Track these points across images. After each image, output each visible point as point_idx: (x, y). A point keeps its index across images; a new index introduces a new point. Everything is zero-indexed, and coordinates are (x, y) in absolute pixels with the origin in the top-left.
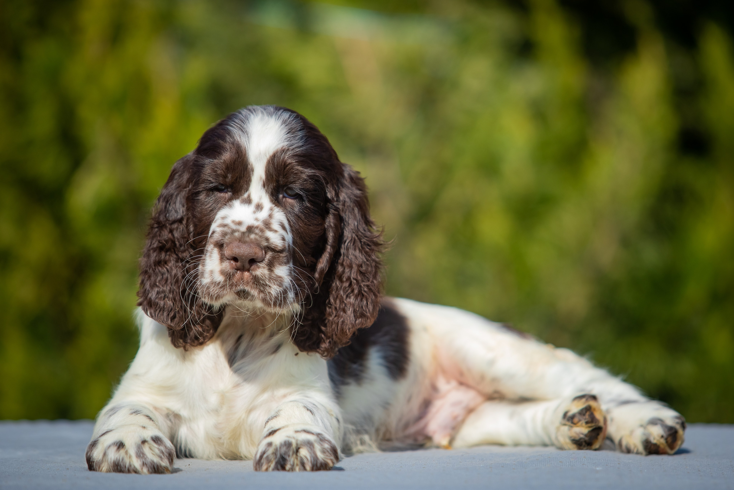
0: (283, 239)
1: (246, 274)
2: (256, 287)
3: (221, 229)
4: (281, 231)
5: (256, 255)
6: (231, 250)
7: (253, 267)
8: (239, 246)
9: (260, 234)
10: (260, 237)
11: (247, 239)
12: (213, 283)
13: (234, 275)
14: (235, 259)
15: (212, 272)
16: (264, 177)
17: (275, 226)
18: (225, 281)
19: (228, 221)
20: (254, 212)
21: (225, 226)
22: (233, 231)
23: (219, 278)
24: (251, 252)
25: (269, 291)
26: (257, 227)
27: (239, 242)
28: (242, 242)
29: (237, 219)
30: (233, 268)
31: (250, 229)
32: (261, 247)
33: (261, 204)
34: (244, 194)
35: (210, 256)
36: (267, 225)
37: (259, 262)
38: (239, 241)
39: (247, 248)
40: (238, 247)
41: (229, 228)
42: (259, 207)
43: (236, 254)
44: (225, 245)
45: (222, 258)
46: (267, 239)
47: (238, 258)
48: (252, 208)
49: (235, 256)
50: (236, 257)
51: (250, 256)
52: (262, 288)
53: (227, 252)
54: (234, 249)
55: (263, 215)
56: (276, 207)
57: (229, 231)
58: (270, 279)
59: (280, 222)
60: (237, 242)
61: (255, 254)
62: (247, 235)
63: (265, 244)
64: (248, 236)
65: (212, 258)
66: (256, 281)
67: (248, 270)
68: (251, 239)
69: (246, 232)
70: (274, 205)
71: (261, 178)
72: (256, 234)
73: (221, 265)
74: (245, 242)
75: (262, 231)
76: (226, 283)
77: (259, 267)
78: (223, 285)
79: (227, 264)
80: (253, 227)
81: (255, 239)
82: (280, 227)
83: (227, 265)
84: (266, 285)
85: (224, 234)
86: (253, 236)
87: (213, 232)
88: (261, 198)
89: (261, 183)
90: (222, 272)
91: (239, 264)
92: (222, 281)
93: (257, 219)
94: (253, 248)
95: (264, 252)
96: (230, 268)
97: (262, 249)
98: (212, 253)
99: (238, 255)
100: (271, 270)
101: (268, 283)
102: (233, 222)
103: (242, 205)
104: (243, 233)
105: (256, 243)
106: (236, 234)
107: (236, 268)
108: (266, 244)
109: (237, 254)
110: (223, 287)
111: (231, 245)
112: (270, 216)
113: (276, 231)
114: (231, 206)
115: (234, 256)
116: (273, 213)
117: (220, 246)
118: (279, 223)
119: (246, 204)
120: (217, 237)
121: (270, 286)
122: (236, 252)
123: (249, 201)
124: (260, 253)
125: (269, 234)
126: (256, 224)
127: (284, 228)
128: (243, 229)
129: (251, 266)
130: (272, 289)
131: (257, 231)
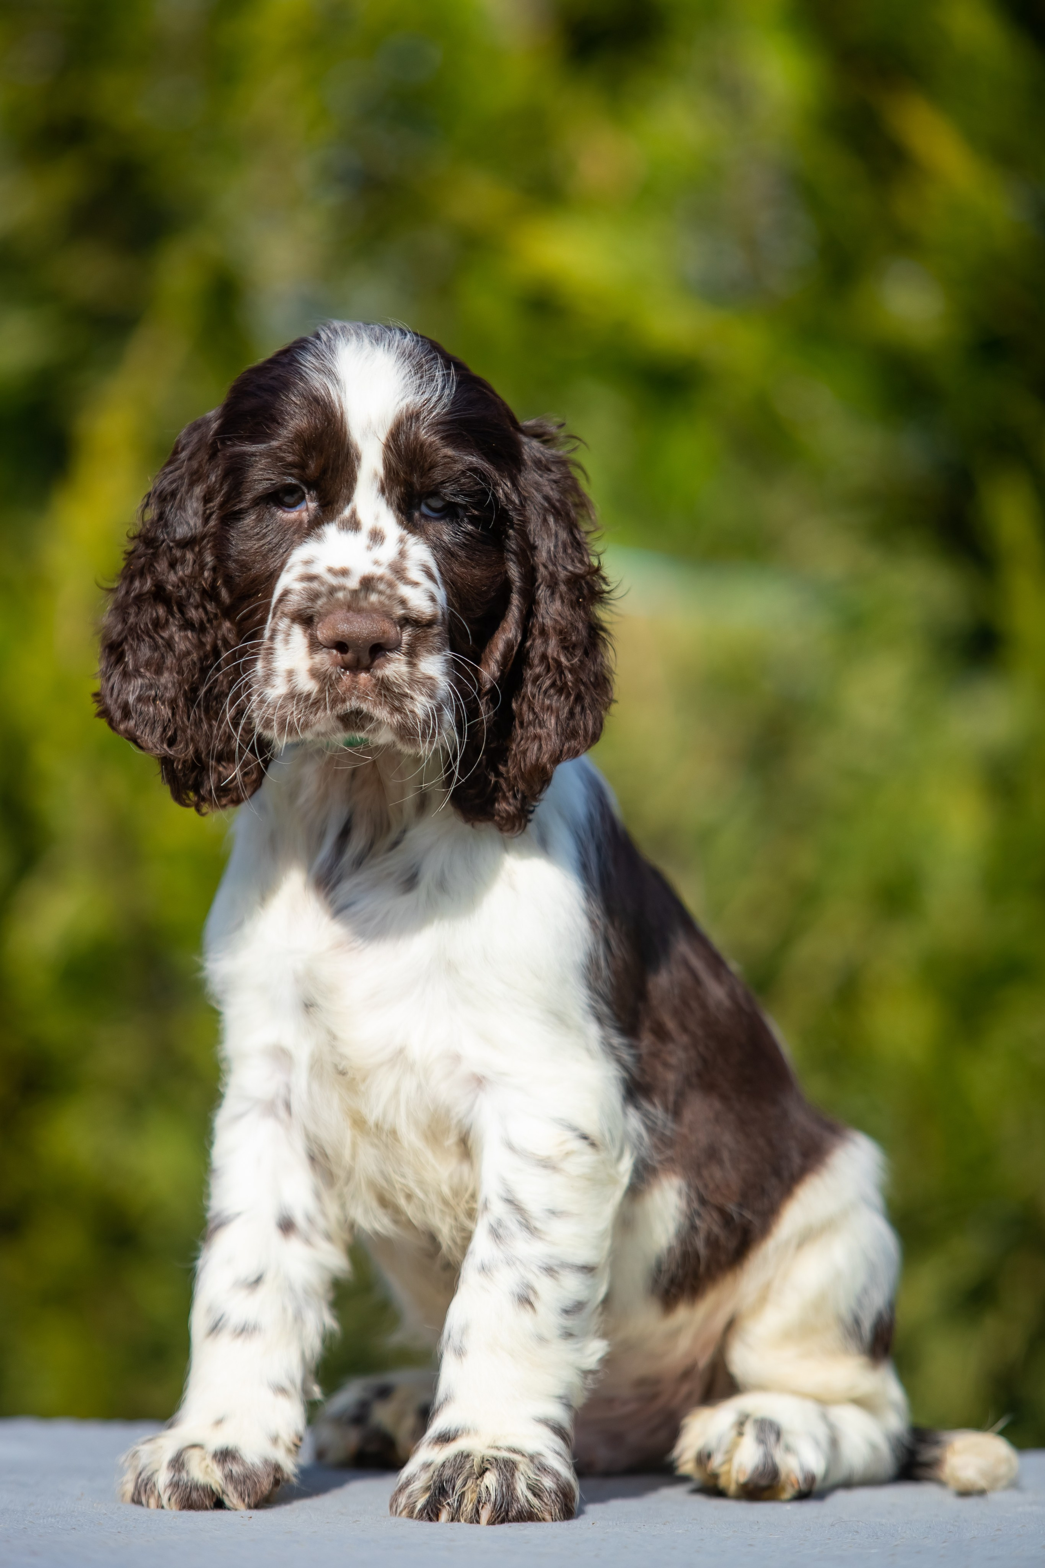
0: (433, 599)
1: (363, 676)
2: (385, 701)
3: (305, 585)
4: (428, 584)
5: (386, 636)
6: (334, 628)
7: (376, 662)
8: (348, 619)
9: (388, 591)
10: (390, 597)
11: (364, 604)
12: (293, 697)
13: (339, 679)
14: (341, 646)
15: (290, 674)
16: (381, 471)
17: (415, 574)
18: (321, 691)
19: (319, 569)
20: (369, 548)
21: (311, 578)
22: (333, 590)
23: (308, 685)
24: (375, 629)
25: (411, 707)
26: (381, 579)
27: (348, 611)
28: (354, 611)
29: (337, 565)
30: (335, 664)
31: (368, 583)
32: (392, 619)
33: (380, 531)
34: (343, 509)
35: (286, 642)
36: (398, 571)
37: (390, 650)
38: (346, 608)
39: (366, 623)
40: (348, 621)
41: (323, 583)
42: (376, 536)
43: (344, 636)
44: (316, 619)
45: (314, 645)
46: (403, 602)
47: (347, 643)
48: (363, 538)
49: (341, 640)
50: (344, 641)
51: (373, 637)
52: (397, 703)
53: (323, 633)
54: (339, 626)
55: (388, 552)
56: (409, 536)
57: (323, 589)
58: (413, 682)
59: (422, 565)
60: (345, 611)
61: (384, 632)
62: (362, 595)
63: (399, 612)
64: (366, 598)
65: (291, 646)
66: (385, 688)
67: (367, 669)
68: (372, 604)
69: (360, 590)
70: (405, 532)
71: (376, 475)
72: (381, 593)
73: (312, 658)
74: (359, 611)
75: (391, 585)
76: (323, 695)
77: (389, 661)
78: (316, 700)
79: (325, 655)
80: (373, 578)
81: (380, 603)
82: (424, 574)
83: (325, 659)
84: (406, 695)
85: (314, 596)
86: (374, 598)
87: (286, 593)
88: (377, 518)
89: (377, 485)
90: (315, 673)
91: (349, 656)
92: (315, 691)
93: (376, 563)
94: (378, 622)
95: (398, 628)
96: (331, 665)
97: (395, 622)
98: (290, 634)
99: (349, 637)
100: (412, 664)
101: (408, 692)
102: (330, 570)
103: (343, 534)
104: (355, 593)
105: (383, 611)
106: (340, 595)
107: (342, 664)
108: (403, 612)
109: (347, 635)
110: (316, 702)
111: (331, 617)
112: (402, 554)
113: (416, 584)
114: (319, 538)
115: (339, 639)
116: (407, 547)
117: (306, 619)
118: (421, 568)
119: (350, 531)
120: (295, 601)
121: (412, 698)
122: (343, 632)
123: (354, 525)
124: (392, 631)
125: (405, 591)
126: (379, 571)
127: (430, 576)
128: (353, 583)
129: (373, 661)
130: (417, 703)
131: (382, 587)
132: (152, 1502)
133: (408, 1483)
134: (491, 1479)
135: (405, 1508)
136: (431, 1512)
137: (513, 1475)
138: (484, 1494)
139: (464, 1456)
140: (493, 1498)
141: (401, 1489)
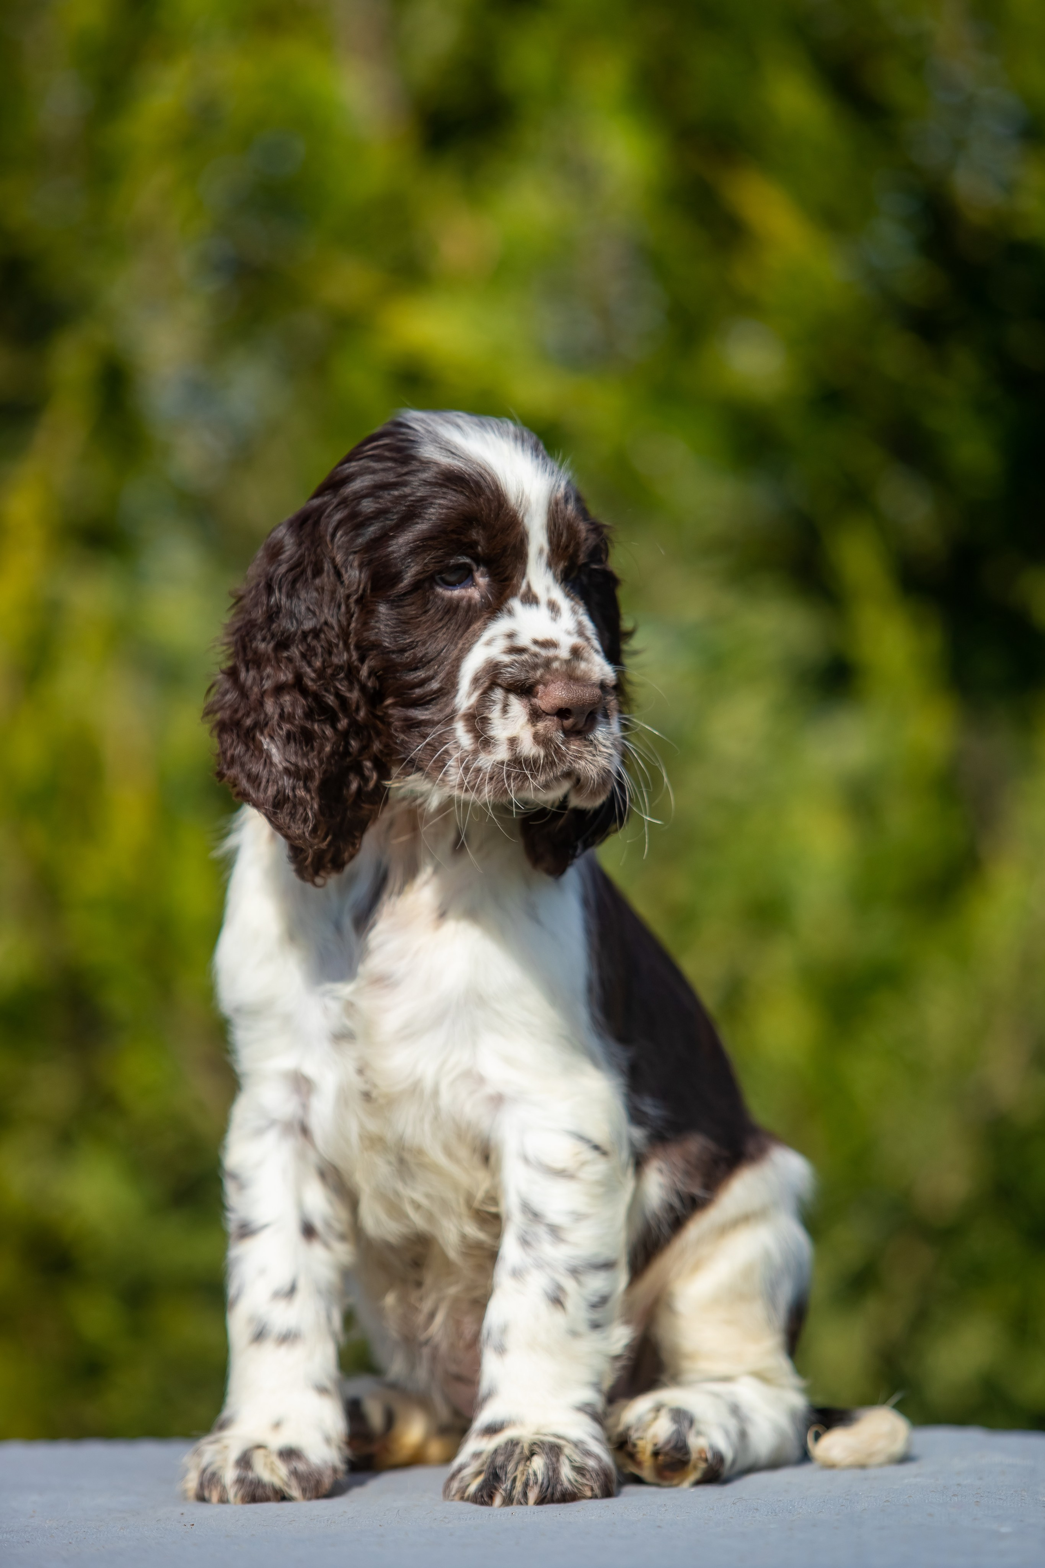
3: (514, 657)
9: (591, 659)
11: (578, 672)
14: (563, 713)
16: (547, 548)
17: (594, 642)
18: (546, 755)
19: (525, 641)
21: (519, 650)
23: (533, 750)
26: (584, 648)
31: (576, 652)
33: (555, 603)
34: (521, 584)
36: (587, 640)
41: (535, 655)
45: (536, 713)
47: (572, 710)
62: (574, 664)
64: (577, 667)
69: (572, 659)
71: (542, 551)
72: (587, 660)
75: (590, 653)
77: (597, 723)
79: (549, 722)
80: (579, 648)
81: (589, 670)
83: (550, 726)
86: (583, 666)
89: (544, 561)
90: (538, 739)
92: (541, 756)
96: (555, 731)
104: (568, 662)
108: (602, 677)
117: (525, 689)
123: (533, 598)
125: (597, 658)
128: (563, 653)
131: (586, 655)
132: (215, 1497)
133: (460, 1469)
134: (538, 1464)
135: (457, 1492)
136: (485, 1496)
137: (558, 1460)
138: (532, 1478)
139: (513, 1443)
140: (540, 1480)
141: (453, 1477)
